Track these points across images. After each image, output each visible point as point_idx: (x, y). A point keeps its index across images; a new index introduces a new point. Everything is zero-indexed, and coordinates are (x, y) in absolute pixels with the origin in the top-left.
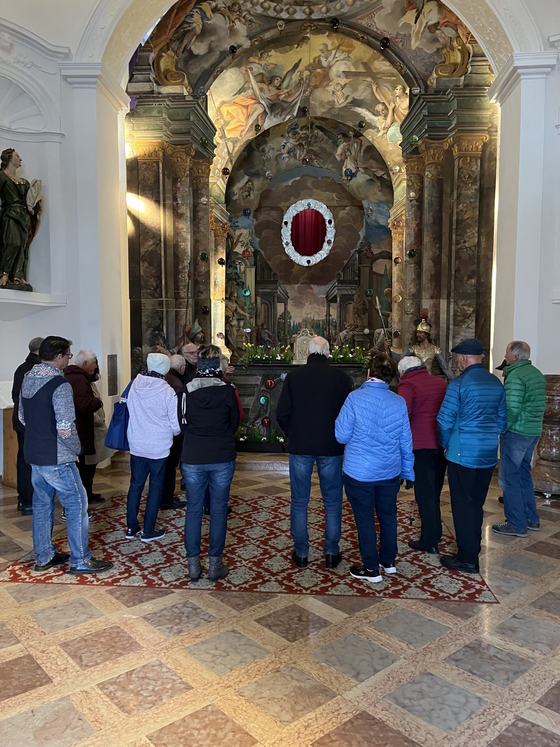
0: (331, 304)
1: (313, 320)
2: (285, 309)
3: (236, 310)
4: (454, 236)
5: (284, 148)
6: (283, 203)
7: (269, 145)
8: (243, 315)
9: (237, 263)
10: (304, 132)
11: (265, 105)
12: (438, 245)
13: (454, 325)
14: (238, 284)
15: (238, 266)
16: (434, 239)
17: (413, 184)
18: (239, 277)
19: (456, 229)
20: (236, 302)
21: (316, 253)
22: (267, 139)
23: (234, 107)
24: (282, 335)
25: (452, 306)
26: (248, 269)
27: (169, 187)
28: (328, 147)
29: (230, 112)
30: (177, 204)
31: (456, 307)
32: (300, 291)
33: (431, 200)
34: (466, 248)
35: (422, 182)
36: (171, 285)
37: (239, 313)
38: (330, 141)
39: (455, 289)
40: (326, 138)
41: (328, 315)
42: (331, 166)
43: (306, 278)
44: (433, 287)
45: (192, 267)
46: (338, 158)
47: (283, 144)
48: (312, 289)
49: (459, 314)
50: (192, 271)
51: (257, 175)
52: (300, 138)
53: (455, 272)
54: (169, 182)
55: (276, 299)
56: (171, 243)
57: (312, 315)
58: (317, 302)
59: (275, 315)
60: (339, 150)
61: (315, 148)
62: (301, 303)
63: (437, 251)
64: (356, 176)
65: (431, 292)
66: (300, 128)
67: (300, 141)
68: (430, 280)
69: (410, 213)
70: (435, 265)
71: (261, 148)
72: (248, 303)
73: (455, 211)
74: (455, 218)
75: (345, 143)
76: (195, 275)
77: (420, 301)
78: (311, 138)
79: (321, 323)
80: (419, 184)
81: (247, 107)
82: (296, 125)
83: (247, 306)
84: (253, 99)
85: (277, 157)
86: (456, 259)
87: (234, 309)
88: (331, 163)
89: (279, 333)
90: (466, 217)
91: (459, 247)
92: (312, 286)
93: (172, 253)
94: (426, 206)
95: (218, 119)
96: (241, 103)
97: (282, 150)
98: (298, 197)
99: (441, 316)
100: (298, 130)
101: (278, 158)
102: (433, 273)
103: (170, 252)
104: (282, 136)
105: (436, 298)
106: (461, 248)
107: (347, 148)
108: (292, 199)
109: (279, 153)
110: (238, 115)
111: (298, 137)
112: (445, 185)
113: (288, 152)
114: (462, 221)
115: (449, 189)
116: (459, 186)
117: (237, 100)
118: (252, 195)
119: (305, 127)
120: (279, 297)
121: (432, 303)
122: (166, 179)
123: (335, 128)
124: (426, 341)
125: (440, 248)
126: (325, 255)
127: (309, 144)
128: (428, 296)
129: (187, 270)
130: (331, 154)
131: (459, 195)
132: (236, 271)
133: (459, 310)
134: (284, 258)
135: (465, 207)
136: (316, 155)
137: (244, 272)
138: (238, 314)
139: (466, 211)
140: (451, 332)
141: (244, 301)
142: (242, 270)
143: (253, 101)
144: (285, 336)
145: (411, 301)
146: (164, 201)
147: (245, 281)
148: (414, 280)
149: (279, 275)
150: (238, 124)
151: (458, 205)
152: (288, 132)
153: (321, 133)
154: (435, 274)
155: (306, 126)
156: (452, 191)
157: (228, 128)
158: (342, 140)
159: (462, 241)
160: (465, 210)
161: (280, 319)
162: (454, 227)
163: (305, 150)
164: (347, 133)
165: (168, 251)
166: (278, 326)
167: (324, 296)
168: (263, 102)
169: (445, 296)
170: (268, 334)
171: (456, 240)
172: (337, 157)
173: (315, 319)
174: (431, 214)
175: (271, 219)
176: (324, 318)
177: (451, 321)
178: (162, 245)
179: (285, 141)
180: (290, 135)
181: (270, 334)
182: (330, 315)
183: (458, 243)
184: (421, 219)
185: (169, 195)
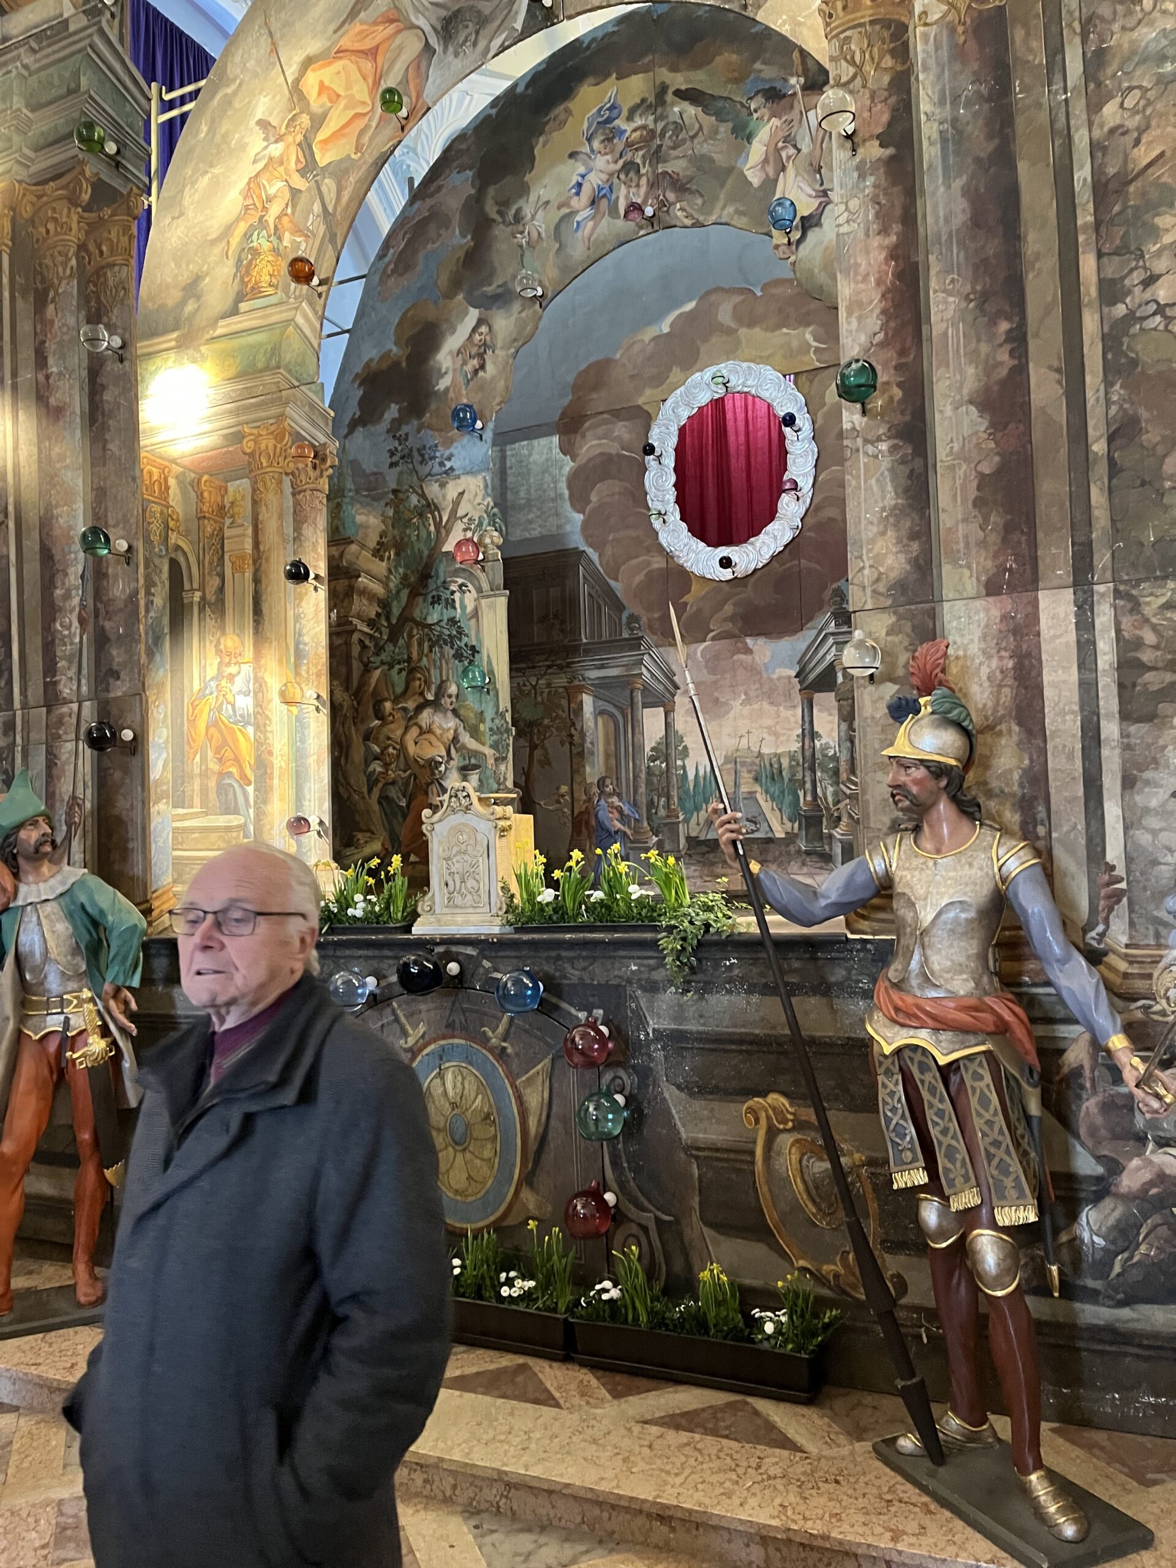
0: (817, 697)
1: (760, 755)
2: (668, 725)
3: (455, 739)
4: (1088, 264)
5: (578, 194)
6: (648, 392)
7: (533, 197)
8: (476, 754)
9: (454, 587)
10: (639, 122)
11: (427, 29)
12: (1004, 326)
13: (1126, 716)
14: (458, 656)
15: (457, 596)
16: (984, 298)
17: (859, 68)
18: (460, 632)
19: (1098, 224)
20: (455, 712)
21: (757, 533)
22: (527, 178)
23: (339, 65)
24: (662, 812)
25: (1104, 616)
26: (483, 602)
27: (26, 327)
28: (715, 149)
29: (327, 83)
30: (47, 377)
31: (1126, 622)
32: (713, 664)
33: (955, 121)
34: (1161, 310)
35: (902, 50)
36: (36, 662)
37: (464, 747)
38: (724, 129)
39: (1118, 526)
40: (709, 121)
41: (809, 733)
42: (730, 209)
43: (731, 619)
44: (994, 538)
45: (90, 587)
46: (755, 178)
47: (575, 179)
48: (748, 651)
49: (1147, 656)
50: (90, 602)
51: (503, 298)
52: (629, 144)
53: (1111, 439)
54: (24, 307)
55: (639, 697)
56: (32, 517)
57: (754, 738)
58: (770, 694)
59: (638, 748)
60: (757, 150)
61: (676, 166)
62: (717, 700)
63: (1003, 356)
64: (818, 224)
65: (983, 563)
66: (625, 113)
67: (628, 157)
68: (978, 503)
69: (854, 204)
70: (997, 426)
71: (512, 212)
72: (489, 714)
73: (1081, 139)
74: (1082, 174)
75: (775, 121)
76: (96, 615)
77: (933, 615)
78: (662, 135)
79: (785, 762)
80: (888, 62)
81: (372, 53)
82: (610, 109)
83: (488, 724)
84: (392, 21)
85: (558, 227)
86: (1111, 371)
87: (451, 736)
88: (731, 199)
89: (651, 804)
90: (1143, 155)
91: (1120, 310)
92: (749, 641)
93: (37, 548)
94: (930, 152)
95: (293, 119)
96: (358, 46)
97: (575, 203)
98: (690, 362)
99: (1047, 677)
100: (621, 123)
101: (563, 228)
102: (986, 468)
103: (32, 545)
104: (573, 155)
105: (1012, 588)
106: (1131, 317)
107: (781, 134)
108: (676, 373)
109: (565, 210)
110: (348, 87)
111: (619, 144)
112: (1018, 34)
113: (593, 203)
114: (1125, 180)
115: (1038, 45)
116: (1088, 25)
117: (345, 42)
118: (489, 366)
119: (642, 107)
120: (646, 689)
121: (996, 613)
122: (20, 303)
123: (737, 81)
124: (944, 807)
125: (1018, 340)
126: (788, 536)
127: (657, 156)
128: (971, 586)
129: (76, 601)
130: (730, 170)
131: (1095, 62)
132: (449, 613)
133: (1150, 638)
134: (658, 563)
135: (1134, 111)
136: (681, 187)
137: (476, 614)
138: (462, 749)
139: (1142, 130)
140: (1111, 760)
141: (477, 707)
142: (470, 608)
143: (391, 28)
144: (671, 813)
145: (889, 619)
146: (14, 375)
147: (479, 640)
148: (896, 514)
149: (644, 620)
150: (351, 113)
151: (1094, 107)
152: (589, 140)
153: (691, 111)
154: (999, 472)
155: (643, 101)
156: (1056, 52)
157: (322, 135)
158: (765, 112)
159: (1137, 277)
160: (1133, 122)
161: (653, 759)
162: (1085, 217)
163: (644, 181)
164: (778, 85)
165: (26, 543)
166: (649, 783)
167: (794, 673)
168: (422, 22)
169: (1063, 572)
170: (620, 811)
171: (1101, 282)
172: (749, 174)
173: (765, 751)
174: (958, 184)
175: (613, 448)
176: (795, 746)
177: (1109, 700)
178: (11, 525)
179: (582, 170)
180: (596, 144)
181: (626, 809)
182: (814, 735)
183: (1111, 291)
184: (909, 219)
185: (27, 353)
